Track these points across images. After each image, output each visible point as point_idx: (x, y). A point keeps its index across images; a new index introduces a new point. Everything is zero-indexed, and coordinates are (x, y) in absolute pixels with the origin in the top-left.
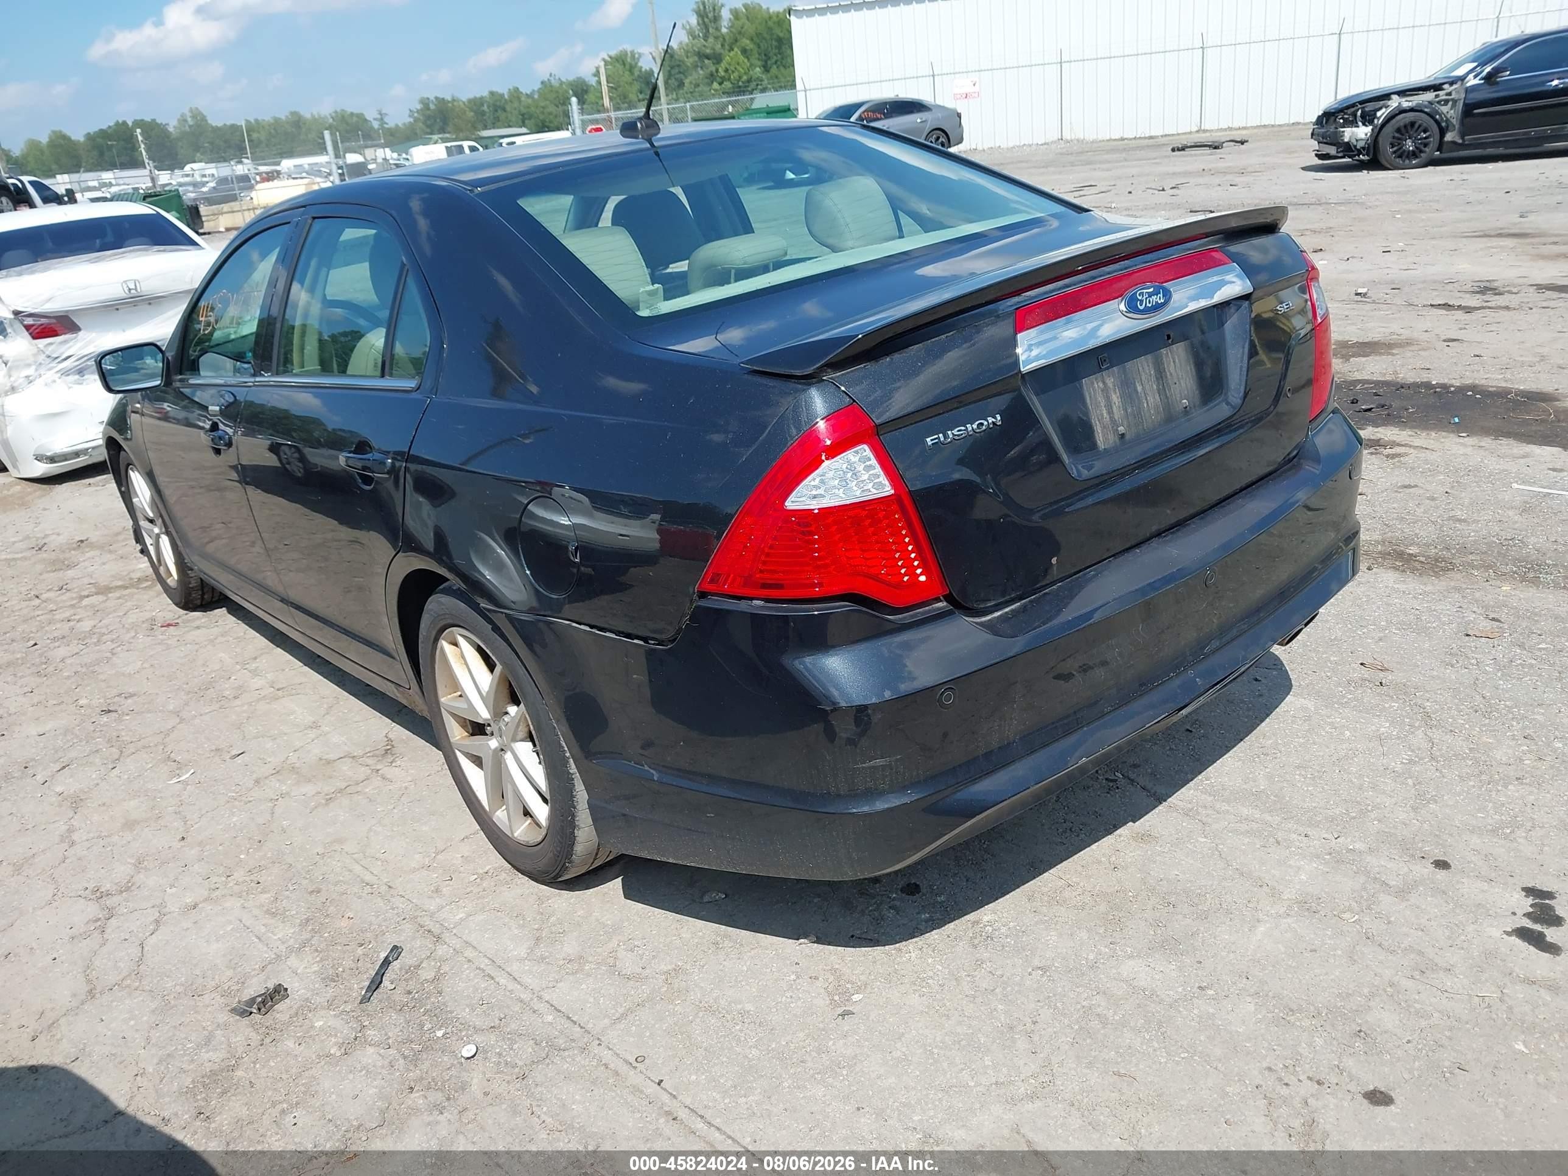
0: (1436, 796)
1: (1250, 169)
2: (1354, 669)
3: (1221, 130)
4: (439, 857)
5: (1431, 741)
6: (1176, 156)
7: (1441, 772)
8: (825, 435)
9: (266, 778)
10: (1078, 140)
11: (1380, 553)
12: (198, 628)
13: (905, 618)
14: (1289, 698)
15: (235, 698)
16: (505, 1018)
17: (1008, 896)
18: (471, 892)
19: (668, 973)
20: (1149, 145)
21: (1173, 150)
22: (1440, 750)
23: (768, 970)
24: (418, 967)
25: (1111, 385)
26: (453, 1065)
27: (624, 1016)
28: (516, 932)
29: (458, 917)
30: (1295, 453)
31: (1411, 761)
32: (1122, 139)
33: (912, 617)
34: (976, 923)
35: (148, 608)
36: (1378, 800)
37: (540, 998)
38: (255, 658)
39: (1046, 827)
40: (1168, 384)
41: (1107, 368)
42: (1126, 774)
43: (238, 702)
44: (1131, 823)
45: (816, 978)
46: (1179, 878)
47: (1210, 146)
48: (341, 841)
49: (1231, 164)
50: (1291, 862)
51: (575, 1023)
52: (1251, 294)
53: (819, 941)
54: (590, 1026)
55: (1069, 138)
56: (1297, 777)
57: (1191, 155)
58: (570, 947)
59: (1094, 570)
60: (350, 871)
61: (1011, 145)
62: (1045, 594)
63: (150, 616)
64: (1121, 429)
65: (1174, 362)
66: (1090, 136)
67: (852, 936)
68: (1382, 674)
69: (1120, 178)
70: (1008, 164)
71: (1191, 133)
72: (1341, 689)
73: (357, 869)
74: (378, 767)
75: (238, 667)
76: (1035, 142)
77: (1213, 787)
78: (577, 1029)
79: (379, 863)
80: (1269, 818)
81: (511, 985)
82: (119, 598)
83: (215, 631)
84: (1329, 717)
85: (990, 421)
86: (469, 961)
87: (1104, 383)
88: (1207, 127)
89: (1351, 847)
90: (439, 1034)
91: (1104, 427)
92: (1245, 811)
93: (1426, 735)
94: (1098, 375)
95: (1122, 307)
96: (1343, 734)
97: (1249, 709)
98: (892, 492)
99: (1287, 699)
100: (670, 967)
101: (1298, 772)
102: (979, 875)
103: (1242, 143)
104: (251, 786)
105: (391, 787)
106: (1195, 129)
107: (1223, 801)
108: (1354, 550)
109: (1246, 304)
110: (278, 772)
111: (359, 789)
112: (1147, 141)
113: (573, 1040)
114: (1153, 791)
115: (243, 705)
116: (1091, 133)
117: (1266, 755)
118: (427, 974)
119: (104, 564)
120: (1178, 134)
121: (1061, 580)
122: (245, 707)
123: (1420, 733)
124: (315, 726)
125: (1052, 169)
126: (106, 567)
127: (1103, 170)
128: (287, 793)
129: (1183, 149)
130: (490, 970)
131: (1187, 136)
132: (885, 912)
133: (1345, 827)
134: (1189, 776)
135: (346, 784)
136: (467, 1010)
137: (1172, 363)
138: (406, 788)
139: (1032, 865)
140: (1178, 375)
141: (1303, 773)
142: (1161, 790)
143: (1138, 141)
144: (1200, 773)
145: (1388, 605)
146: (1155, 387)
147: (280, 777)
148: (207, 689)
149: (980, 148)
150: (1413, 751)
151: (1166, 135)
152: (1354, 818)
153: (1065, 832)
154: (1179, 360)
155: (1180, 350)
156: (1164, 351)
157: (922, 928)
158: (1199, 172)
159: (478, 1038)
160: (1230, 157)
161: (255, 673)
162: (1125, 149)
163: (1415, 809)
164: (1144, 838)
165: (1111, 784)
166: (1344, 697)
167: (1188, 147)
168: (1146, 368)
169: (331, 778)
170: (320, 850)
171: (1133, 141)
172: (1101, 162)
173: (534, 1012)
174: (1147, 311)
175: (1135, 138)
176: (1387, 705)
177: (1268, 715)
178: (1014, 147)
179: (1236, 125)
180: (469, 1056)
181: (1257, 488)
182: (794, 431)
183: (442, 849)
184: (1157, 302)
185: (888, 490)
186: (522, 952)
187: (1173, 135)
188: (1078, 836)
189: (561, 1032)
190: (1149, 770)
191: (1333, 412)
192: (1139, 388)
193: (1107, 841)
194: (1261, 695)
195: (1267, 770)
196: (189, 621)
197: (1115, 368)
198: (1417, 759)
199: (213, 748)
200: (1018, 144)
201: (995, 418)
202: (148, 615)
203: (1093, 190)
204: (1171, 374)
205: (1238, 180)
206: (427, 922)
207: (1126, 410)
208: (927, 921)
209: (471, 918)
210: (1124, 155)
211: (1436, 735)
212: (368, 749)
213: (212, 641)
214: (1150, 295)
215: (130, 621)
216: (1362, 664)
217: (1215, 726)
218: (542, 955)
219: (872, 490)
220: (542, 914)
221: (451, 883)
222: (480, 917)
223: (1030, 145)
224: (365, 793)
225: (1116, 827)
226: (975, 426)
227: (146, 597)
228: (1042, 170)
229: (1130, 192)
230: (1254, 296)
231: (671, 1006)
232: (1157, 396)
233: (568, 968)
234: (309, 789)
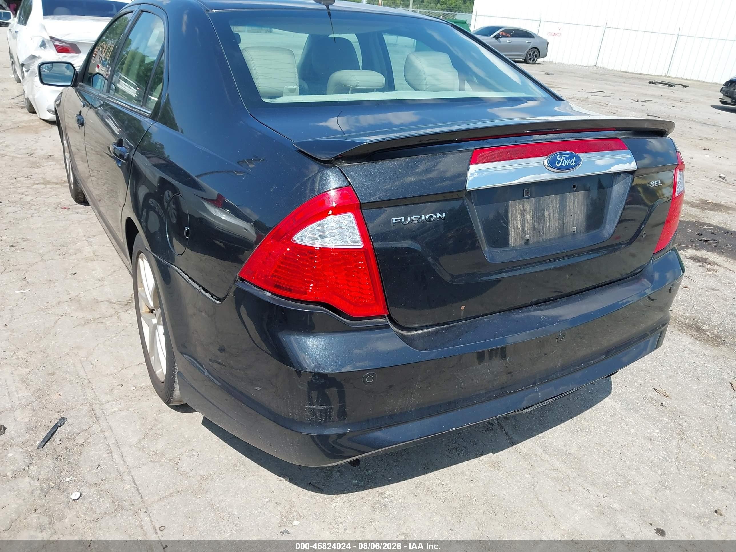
0: (671, 485)
1: (685, 101)
2: (649, 391)
3: (677, 78)
4: (122, 371)
5: (680, 448)
6: (650, 86)
7: (679, 470)
8: (334, 201)
9: (63, 302)
10: (604, 68)
11: (686, 324)
12: (77, 213)
13: (356, 324)
14: (607, 399)
15: (74, 254)
16: (105, 480)
17: (405, 482)
18: (128, 396)
19: (203, 476)
20: (640, 77)
21: (650, 83)
22: (683, 456)
23: (256, 492)
24: (78, 434)
25: (528, 209)
26: (63, 502)
27: (166, 497)
28: (138, 427)
29: (113, 410)
30: (639, 270)
31: (664, 459)
32: (626, 72)
33: (361, 324)
34: (381, 494)
35: (61, 197)
36: (637, 479)
37: (129, 472)
38: (95, 236)
39: (444, 443)
40: (566, 215)
41: (528, 198)
42: (500, 422)
43: (73, 257)
44: (491, 454)
45: (279, 504)
46: (505, 497)
47: (668, 85)
48: (79, 348)
49: (676, 96)
50: (573, 506)
51: (139, 493)
52: (635, 171)
53: (291, 480)
54: (147, 498)
55: (599, 66)
56: (595, 450)
57: (658, 87)
58: (159, 446)
59: (489, 318)
60: (75, 367)
61: (570, 63)
62: (453, 326)
63: (59, 201)
64: (528, 237)
65: (574, 202)
66: (611, 67)
67: (310, 483)
68: (664, 399)
69: (618, 91)
70: (565, 72)
71: (661, 76)
72: (638, 401)
73: (79, 366)
74: (119, 311)
75: (84, 238)
76: (582, 65)
77: (545, 443)
78: (139, 498)
79: (91, 366)
80: (570, 473)
81: (119, 461)
82: (51, 188)
83: (84, 217)
84: (625, 417)
85: (438, 216)
86: (105, 438)
87: (523, 206)
88: (670, 75)
89: (611, 505)
90: (68, 479)
91: (517, 233)
92: (558, 464)
93: (678, 443)
94: (521, 201)
95: (546, 163)
96: (629, 430)
97: (582, 400)
98: (362, 247)
99: (605, 399)
100: (205, 474)
101: (596, 448)
102: (395, 464)
103: (685, 87)
104: (54, 304)
105: (119, 324)
106: (664, 75)
107: (548, 454)
108: (661, 333)
109: (631, 176)
110: (71, 301)
111: (104, 321)
112: (638, 75)
113: (133, 505)
114: (511, 437)
115: (74, 259)
116: (612, 66)
117: (582, 431)
118: (80, 440)
119: (54, 169)
120: (655, 75)
121: (466, 319)
122: (75, 261)
123: (674, 442)
124: (102, 280)
125: (585, 79)
126: (54, 171)
127: (611, 85)
128: (69, 314)
129: (655, 83)
130: (112, 447)
131: (659, 77)
132: (334, 473)
133: (612, 491)
134: (534, 433)
135: (99, 316)
136: (88, 469)
137: (572, 203)
138: (127, 327)
139: (426, 465)
140: (574, 211)
141: (599, 449)
142: (515, 437)
143: (634, 75)
144: (541, 432)
145: (681, 356)
146: (557, 215)
147: (70, 304)
148: (64, 246)
149: (554, 61)
150: (667, 452)
151: (648, 75)
152: (619, 486)
153: (453, 449)
154: (578, 202)
155: (580, 195)
156: (569, 194)
157: (350, 489)
158: (659, 96)
159: (85, 489)
160: (678, 93)
161: (90, 244)
162: (625, 77)
163: (657, 491)
164: (495, 465)
165: (490, 426)
166: (638, 406)
167: (657, 83)
168: (554, 202)
169: (94, 311)
170: (67, 350)
171: (631, 74)
172: (611, 81)
173: (122, 481)
174: (561, 168)
175: (633, 73)
176: (661, 419)
177: (591, 407)
178: (571, 65)
179: (685, 77)
180: (76, 498)
181: (608, 288)
182: (309, 195)
183: (127, 366)
184: (569, 164)
185: (360, 245)
186: (134, 440)
187: (652, 75)
188: (459, 454)
189: (130, 498)
190: (513, 423)
191: (672, 250)
192: (546, 214)
193: (474, 462)
194: (592, 393)
195: (579, 441)
196: (76, 208)
197: (533, 199)
198: (668, 458)
199: (49, 279)
200: (573, 64)
201: (442, 215)
202: (58, 200)
203: (602, 94)
204: (570, 209)
205: (677, 104)
206: (97, 408)
207: (534, 225)
208: (354, 485)
209: (119, 412)
210: (624, 80)
211: (684, 445)
212: (119, 300)
213: (79, 222)
214: (566, 158)
215: (49, 201)
216: (655, 389)
217: (560, 406)
218: (143, 446)
219: (350, 242)
220: (156, 420)
221: (121, 388)
222: (124, 413)
223: (579, 66)
224: (105, 324)
225: (482, 454)
226: (427, 217)
227: (63, 191)
228: (581, 79)
229: (620, 99)
230: (636, 173)
231: (194, 499)
232: (557, 221)
233: (153, 458)
234: (80, 314)
